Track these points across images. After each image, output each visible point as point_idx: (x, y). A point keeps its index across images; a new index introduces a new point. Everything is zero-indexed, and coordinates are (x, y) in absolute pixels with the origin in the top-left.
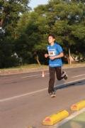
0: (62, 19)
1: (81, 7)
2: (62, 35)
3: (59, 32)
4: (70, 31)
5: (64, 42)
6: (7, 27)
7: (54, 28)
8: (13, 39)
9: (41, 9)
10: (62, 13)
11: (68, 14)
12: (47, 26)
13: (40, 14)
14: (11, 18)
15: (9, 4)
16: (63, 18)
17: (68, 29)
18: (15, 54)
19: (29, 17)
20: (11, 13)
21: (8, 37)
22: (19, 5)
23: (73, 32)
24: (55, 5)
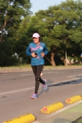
0: (60, 24)
1: (79, 14)
2: (60, 38)
3: (57, 36)
4: (67, 35)
5: (61, 45)
6: (9, 29)
7: (53, 32)
8: (14, 40)
9: (42, 14)
10: (61, 18)
11: (66, 20)
12: (46, 30)
13: (41, 18)
14: (14, 21)
15: (12, 8)
16: (62, 23)
17: (65, 34)
18: (16, 54)
19: (30, 20)
20: (14, 16)
21: (10, 39)
22: (22, 9)
23: (70, 36)
24: (55, 11)
